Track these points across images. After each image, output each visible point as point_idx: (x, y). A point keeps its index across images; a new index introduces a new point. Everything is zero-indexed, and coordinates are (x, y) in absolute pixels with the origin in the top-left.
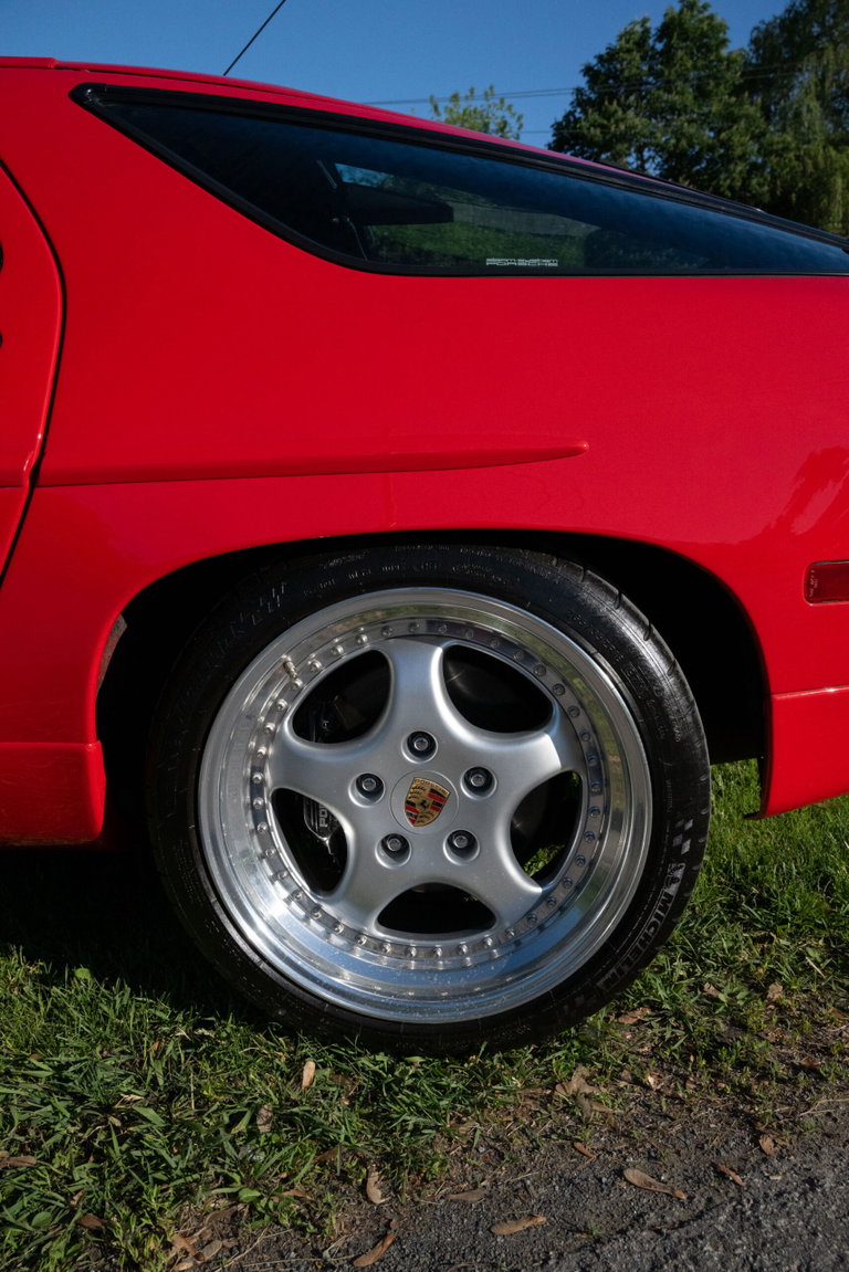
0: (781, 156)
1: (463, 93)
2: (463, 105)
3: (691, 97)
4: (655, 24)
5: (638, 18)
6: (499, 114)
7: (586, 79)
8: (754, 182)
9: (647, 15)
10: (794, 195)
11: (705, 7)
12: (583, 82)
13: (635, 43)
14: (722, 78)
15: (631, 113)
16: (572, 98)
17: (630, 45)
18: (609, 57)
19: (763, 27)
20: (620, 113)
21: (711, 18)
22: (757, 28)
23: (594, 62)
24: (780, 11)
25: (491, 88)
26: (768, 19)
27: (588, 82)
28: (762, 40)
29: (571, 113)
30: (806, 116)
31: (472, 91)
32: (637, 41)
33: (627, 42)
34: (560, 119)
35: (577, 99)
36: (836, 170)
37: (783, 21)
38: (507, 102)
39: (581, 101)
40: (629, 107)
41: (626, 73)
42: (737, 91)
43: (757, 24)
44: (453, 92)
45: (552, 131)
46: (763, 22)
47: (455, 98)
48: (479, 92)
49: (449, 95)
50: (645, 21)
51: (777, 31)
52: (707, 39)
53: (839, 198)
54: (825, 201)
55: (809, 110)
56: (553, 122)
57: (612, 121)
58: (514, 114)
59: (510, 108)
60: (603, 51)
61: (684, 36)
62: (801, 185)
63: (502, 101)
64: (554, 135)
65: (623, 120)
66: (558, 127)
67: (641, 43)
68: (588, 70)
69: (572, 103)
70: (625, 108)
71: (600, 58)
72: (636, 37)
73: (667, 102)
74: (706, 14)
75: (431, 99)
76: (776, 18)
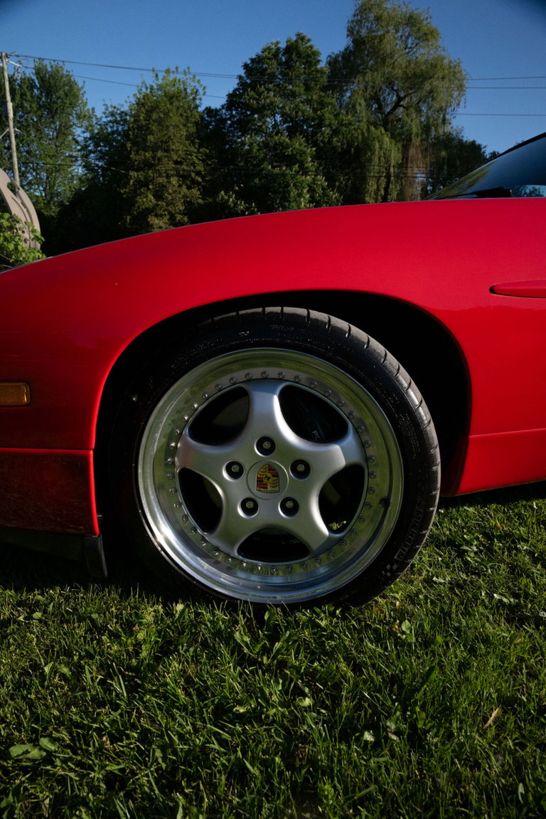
0: (348, 127)
1: (173, 69)
2: (172, 77)
3: (303, 89)
4: (283, 45)
5: (274, 41)
6: (193, 84)
7: (245, 71)
8: (335, 140)
9: (278, 40)
10: (352, 149)
11: (309, 40)
12: (242, 72)
13: (272, 55)
14: (318, 81)
15: (272, 94)
16: (237, 81)
17: (270, 56)
18: (257, 60)
19: (334, 56)
20: (266, 93)
21: (311, 47)
22: (330, 56)
23: (249, 62)
24: (342, 49)
25: (188, 68)
26: (336, 52)
27: (245, 73)
28: (333, 62)
29: (237, 89)
30: (358, 107)
31: (177, 68)
32: (272, 53)
33: (269, 53)
34: (231, 92)
35: (240, 82)
36: (374, 138)
37: (344, 54)
38: (197, 78)
39: (242, 84)
40: (270, 90)
41: (269, 71)
42: (324, 89)
43: (330, 54)
44: (167, 68)
45: (226, 98)
46: (333, 53)
47: (168, 71)
48: (181, 70)
49: (164, 69)
50: (278, 43)
51: (340, 59)
52: (310, 58)
53: (377, 153)
54: (369, 154)
55: (360, 105)
56: (227, 93)
57: (262, 97)
58: (201, 86)
59: (199, 81)
60: (254, 57)
61: (299, 55)
62: (356, 144)
63: (194, 77)
64: (227, 101)
65: (268, 97)
66: (230, 96)
67: (276, 55)
68: (246, 66)
69: (238, 84)
70: (269, 90)
71: (252, 60)
72: (274, 51)
73: (291, 90)
74: (308, 44)
75: (153, 70)
76: (340, 52)
